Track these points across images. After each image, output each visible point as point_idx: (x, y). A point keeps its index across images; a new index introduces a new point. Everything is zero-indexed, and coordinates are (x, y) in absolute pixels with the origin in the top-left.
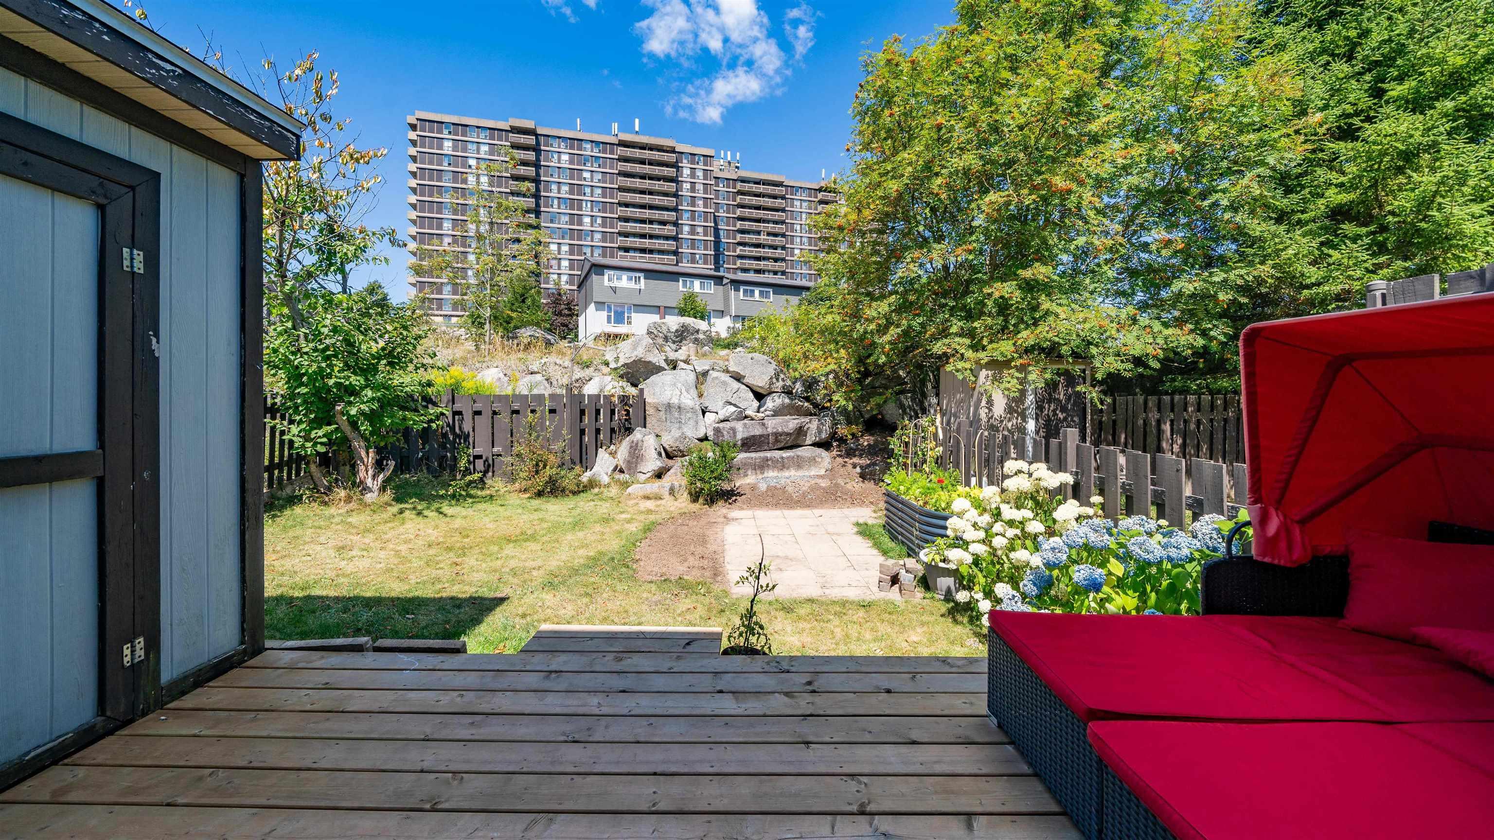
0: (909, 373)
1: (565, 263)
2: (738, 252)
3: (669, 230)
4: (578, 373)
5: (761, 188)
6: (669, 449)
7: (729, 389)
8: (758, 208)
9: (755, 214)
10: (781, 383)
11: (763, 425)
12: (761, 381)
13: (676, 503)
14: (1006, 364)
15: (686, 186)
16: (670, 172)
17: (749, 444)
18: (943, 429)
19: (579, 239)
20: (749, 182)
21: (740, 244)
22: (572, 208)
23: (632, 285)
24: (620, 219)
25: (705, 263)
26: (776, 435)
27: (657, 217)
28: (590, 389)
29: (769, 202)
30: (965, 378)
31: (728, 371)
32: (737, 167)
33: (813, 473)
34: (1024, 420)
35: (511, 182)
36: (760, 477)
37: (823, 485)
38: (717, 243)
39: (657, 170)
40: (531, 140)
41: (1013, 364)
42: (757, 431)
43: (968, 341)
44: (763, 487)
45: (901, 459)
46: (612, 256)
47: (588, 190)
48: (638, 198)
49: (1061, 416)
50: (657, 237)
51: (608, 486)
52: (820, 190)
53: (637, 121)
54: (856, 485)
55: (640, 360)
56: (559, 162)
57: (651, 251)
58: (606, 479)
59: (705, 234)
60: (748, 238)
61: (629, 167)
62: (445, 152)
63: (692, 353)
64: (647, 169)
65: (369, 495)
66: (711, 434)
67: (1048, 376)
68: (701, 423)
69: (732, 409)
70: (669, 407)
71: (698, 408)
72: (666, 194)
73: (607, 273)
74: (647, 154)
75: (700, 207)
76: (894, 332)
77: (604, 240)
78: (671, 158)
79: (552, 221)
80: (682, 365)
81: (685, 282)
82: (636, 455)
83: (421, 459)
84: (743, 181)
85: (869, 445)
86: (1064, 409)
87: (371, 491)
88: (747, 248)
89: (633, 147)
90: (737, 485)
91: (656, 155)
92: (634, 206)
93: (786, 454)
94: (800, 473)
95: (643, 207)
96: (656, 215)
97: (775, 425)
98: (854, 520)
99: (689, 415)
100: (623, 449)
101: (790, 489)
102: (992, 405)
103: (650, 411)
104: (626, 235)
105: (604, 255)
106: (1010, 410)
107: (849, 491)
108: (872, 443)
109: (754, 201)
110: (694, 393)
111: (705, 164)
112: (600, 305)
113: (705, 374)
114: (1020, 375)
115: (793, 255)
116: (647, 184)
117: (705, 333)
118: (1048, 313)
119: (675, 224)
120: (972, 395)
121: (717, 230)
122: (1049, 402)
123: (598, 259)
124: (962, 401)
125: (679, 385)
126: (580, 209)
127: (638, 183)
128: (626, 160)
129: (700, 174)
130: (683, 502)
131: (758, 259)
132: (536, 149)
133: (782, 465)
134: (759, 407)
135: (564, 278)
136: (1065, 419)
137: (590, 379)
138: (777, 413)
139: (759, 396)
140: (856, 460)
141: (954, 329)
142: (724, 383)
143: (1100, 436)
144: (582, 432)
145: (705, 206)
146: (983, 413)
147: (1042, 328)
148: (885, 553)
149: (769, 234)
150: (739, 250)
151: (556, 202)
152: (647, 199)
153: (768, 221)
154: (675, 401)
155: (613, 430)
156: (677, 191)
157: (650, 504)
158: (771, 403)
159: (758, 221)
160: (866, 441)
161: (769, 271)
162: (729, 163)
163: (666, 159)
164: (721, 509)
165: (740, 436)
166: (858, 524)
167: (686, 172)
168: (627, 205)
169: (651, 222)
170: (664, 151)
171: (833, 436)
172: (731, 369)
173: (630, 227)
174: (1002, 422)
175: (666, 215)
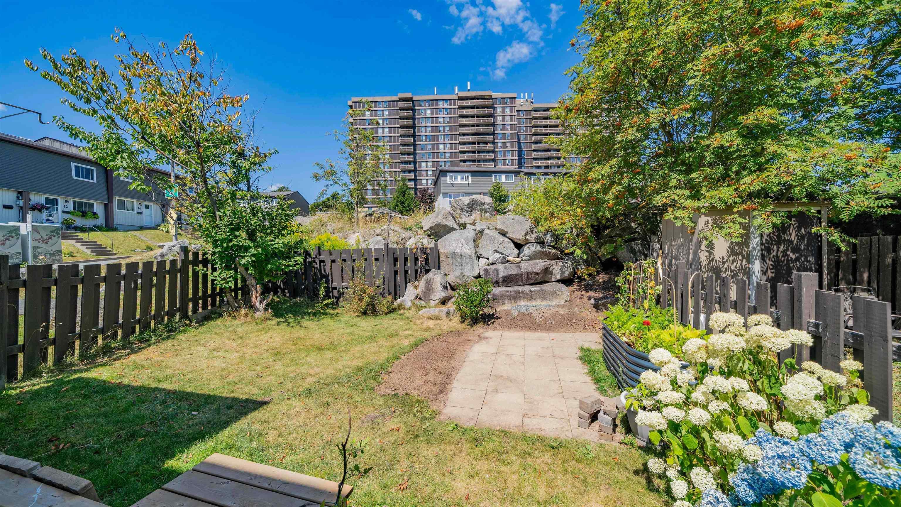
0: (639, 224)
1: (430, 173)
2: (534, 156)
3: (490, 147)
4: (405, 234)
5: (548, 114)
6: (452, 284)
7: (496, 242)
8: (546, 126)
9: (544, 130)
10: (534, 235)
11: (519, 266)
12: (519, 236)
13: (450, 323)
14: (729, 209)
15: (499, 118)
16: (489, 111)
17: (508, 280)
18: (663, 269)
19: (438, 158)
20: (539, 111)
21: (535, 150)
22: (433, 141)
23: (464, 181)
24: (460, 143)
25: (512, 165)
26: (528, 274)
27: (482, 140)
28: (410, 244)
29: (553, 122)
30: (683, 225)
31: (496, 229)
32: (532, 102)
33: (554, 303)
34: (749, 261)
35: (400, 130)
36: (514, 305)
37: (562, 313)
38: (520, 151)
39: (481, 111)
40: (410, 104)
41: (735, 210)
42: (514, 271)
43: (687, 192)
44: (515, 313)
45: (626, 295)
46: (456, 166)
47: (442, 129)
48: (470, 130)
49: (793, 256)
50: (483, 152)
51: (410, 309)
53: (469, 83)
54: (590, 314)
55: (439, 224)
56: (425, 114)
57: (479, 161)
58: (408, 304)
59: (512, 147)
60: (540, 146)
61: (465, 112)
62: (367, 118)
63: (478, 218)
64: (475, 111)
65: (257, 313)
66: (482, 273)
67: (778, 221)
68: (476, 266)
69: (498, 255)
70: (454, 254)
71: (473, 255)
72: (487, 125)
73: (449, 175)
74: (475, 102)
75: (508, 130)
76: (615, 190)
77: (451, 157)
78: (489, 102)
79: (422, 149)
80: (468, 226)
81: (496, 177)
82: (429, 289)
83: (304, 289)
84: (536, 111)
85: (604, 282)
86: (795, 250)
87: (259, 311)
88: (539, 153)
89: (467, 99)
90: (497, 310)
91: (481, 102)
92: (468, 134)
93: (533, 288)
94: (545, 303)
95: (473, 134)
96: (482, 138)
97: (526, 266)
98: (580, 344)
99: (468, 260)
100: (422, 284)
101: (535, 315)
102: (712, 249)
103: (442, 258)
104: (464, 152)
105: (452, 166)
106: (732, 252)
107: (583, 318)
108: (606, 279)
109: (543, 122)
110: (471, 244)
111: (511, 103)
112: (445, 195)
113: (482, 232)
114: (743, 220)
116: (475, 121)
117: (488, 204)
118: (775, 156)
119: (493, 143)
120: (691, 241)
121: (519, 143)
122: (778, 243)
123: (447, 167)
124: (682, 245)
125: (462, 240)
126: (438, 140)
127: (470, 121)
128: (463, 108)
129: (508, 110)
130: (455, 323)
131: (547, 159)
132: (413, 109)
133: (531, 296)
134: (519, 254)
135: (430, 181)
136: (797, 259)
137: (410, 238)
138: (532, 257)
139: (519, 246)
140: (591, 293)
141: (673, 183)
142: (493, 238)
143: (837, 275)
144: (396, 273)
145: (512, 129)
146: (703, 256)
147: (771, 171)
148: (597, 381)
150: (534, 155)
151: (424, 138)
152: (476, 129)
153: (553, 134)
154: (458, 251)
155: (416, 271)
156: (494, 122)
157: (431, 323)
158: (527, 251)
159: (546, 134)
160: (601, 278)
161: (554, 166)
162: (527, 100)
163: (486, 103)
164: (480, 329)
165: (501, 275)
166: (582, 349)
167: (499, 110)
168: (464, 135)
169: (479, 143)
170: (485, 99)
171: (574, 274)
172: (498, 228)
173: (466, 147)
174: (724, 263)
175: (487, 138)
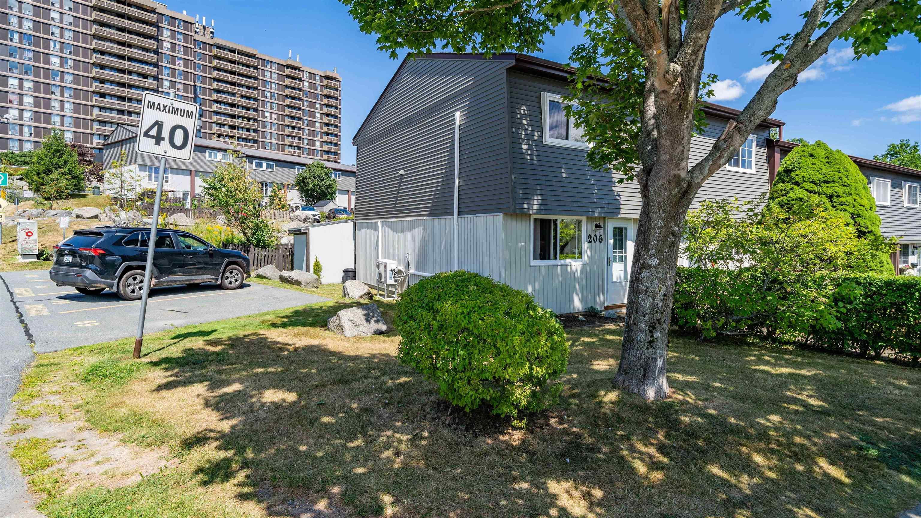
1: (28, 100)
2: (214, 109)
3: (150, 83)
5: (236, 57)
8: (233, 73)
9: (230, 78)
15: (167, 45)
16: (152, 31)
19: (46, 78)
20: (224, 49)
21: (216, 101)
22: (37, 46)
24: (95, 65)
27: (137, 69)
29: (243, 70)
32: (212, 34)
39: (137, 26)
47: (56, 31)
52: (288, 66)
59: (184, 90)
60: (223, 97)
61: (105, 17)
72: (146, 50)
74: (126, 9)
75: (180, 66)
77: (76, 82)
78: (153, 18)
84: (219, 47)
88: (222, 106)
92: (111, 55)
95: (121, 57)
96: (136, 67)
104: (102, 81)
109: (230, 67)
111: (186, 29)
112: (143, 167)
115: (263, 116)
116: (125, 37)
119: (156, 78)
126: (47, 48)
127: (116, 34)
129: (180, 36)
131: (233, 116)
135: (27, 115)
145: (186, 66)
149: (242, 96)
150: (215, 107)
151: (16, 36)
153: (242, 86)
156: (157, 48)
159: (234, 84)
161: (242, 128)
162: (204, 27)
163: (146, 17)
167: (167, 33)
168: (102, 53)
169: (130, 73)
170: (145, 10)
173: (107, 74)
175: (146, 69)
